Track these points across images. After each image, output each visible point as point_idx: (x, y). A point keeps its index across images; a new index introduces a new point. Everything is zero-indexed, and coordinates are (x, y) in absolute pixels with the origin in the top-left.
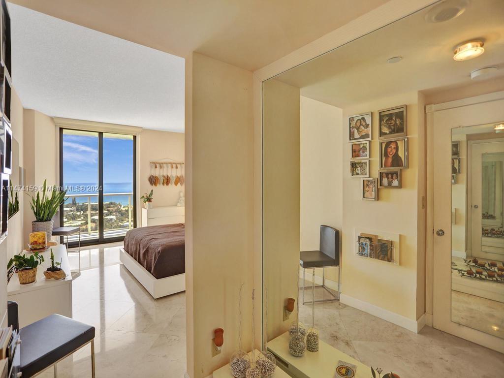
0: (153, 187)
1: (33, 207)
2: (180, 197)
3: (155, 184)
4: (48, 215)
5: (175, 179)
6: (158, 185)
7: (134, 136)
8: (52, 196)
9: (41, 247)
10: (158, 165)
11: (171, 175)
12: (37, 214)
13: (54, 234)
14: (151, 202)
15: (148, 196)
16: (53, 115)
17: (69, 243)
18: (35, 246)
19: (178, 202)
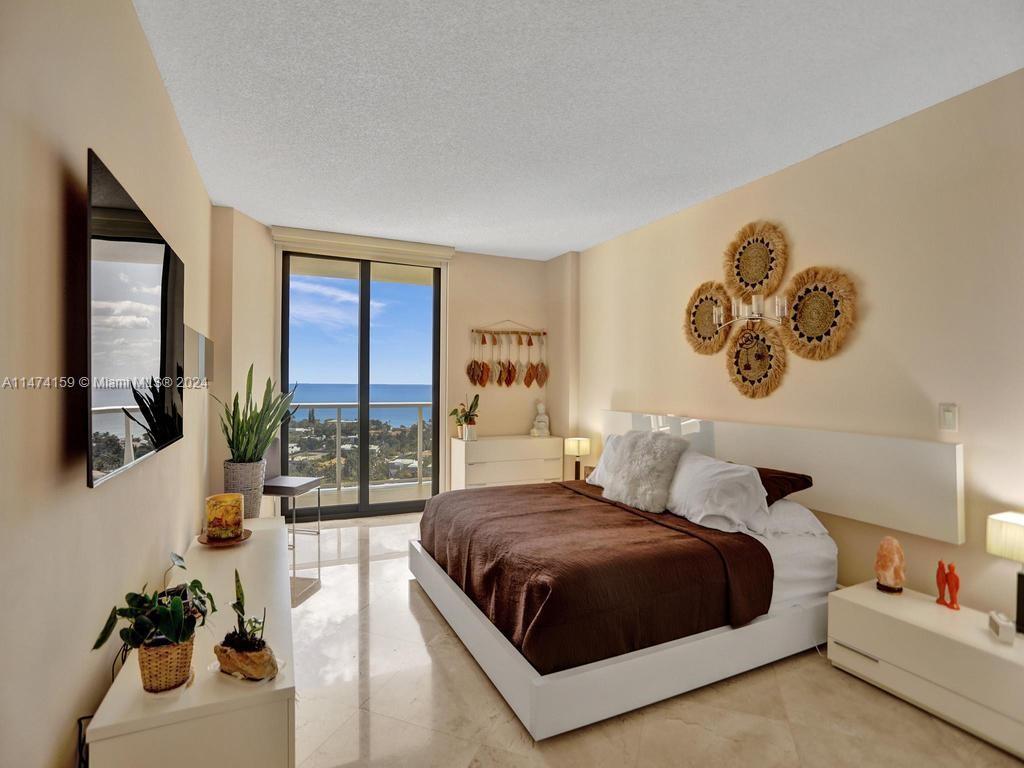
0: (478, 389)
1: (226, 428)
2: (538, 414)
3: (482, 383)
4: (256, 447)
5: (526, 370)
6: (488, 384)
7: (435, 269)
8: (264, 404)
9: (231, 535)
10: (488, 338)
11: (518, 362)
12: (232, 444)
13: (269, 490)
14: (474, 424)
15: (467, 410)
16: (269, 221)
17: (297, 510)
18: (217, 531)
19: (533, 427)
